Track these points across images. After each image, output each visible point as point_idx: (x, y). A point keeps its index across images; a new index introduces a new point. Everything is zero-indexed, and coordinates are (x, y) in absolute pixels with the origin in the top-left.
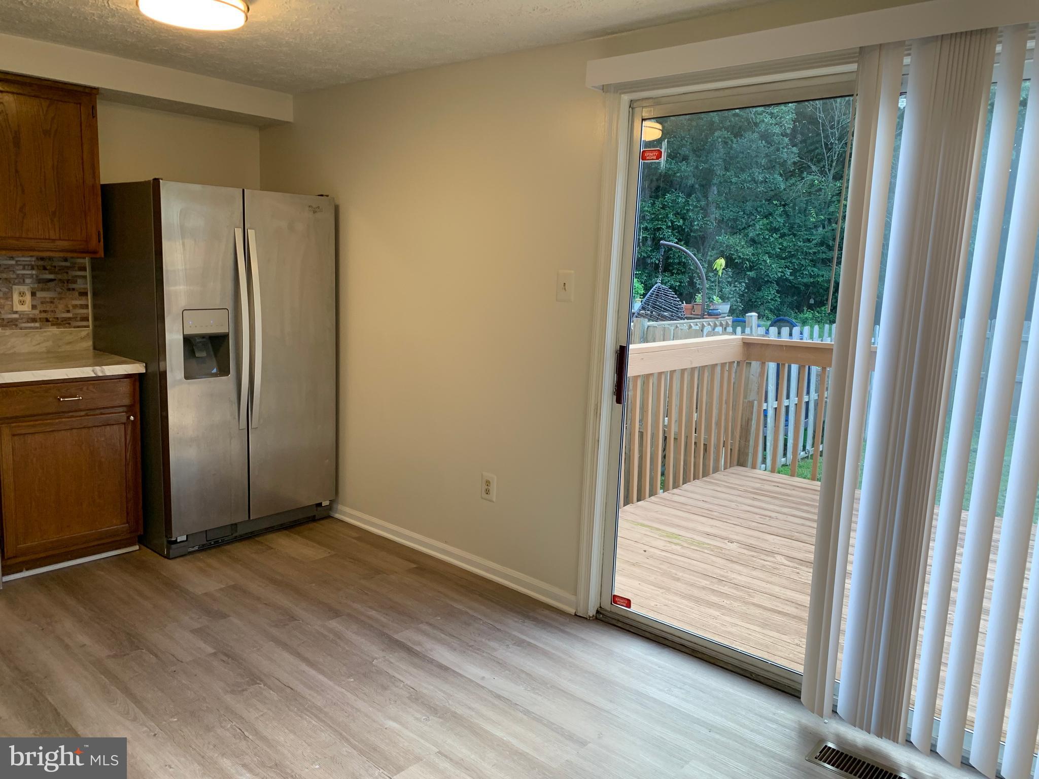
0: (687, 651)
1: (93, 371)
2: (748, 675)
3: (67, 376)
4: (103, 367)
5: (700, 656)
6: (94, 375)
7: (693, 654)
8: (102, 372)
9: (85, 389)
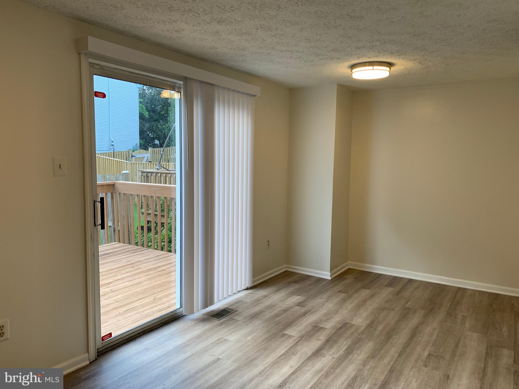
0: (141, 334)
2: (164, 324)
5: (146, 332)
7: (144, 333)
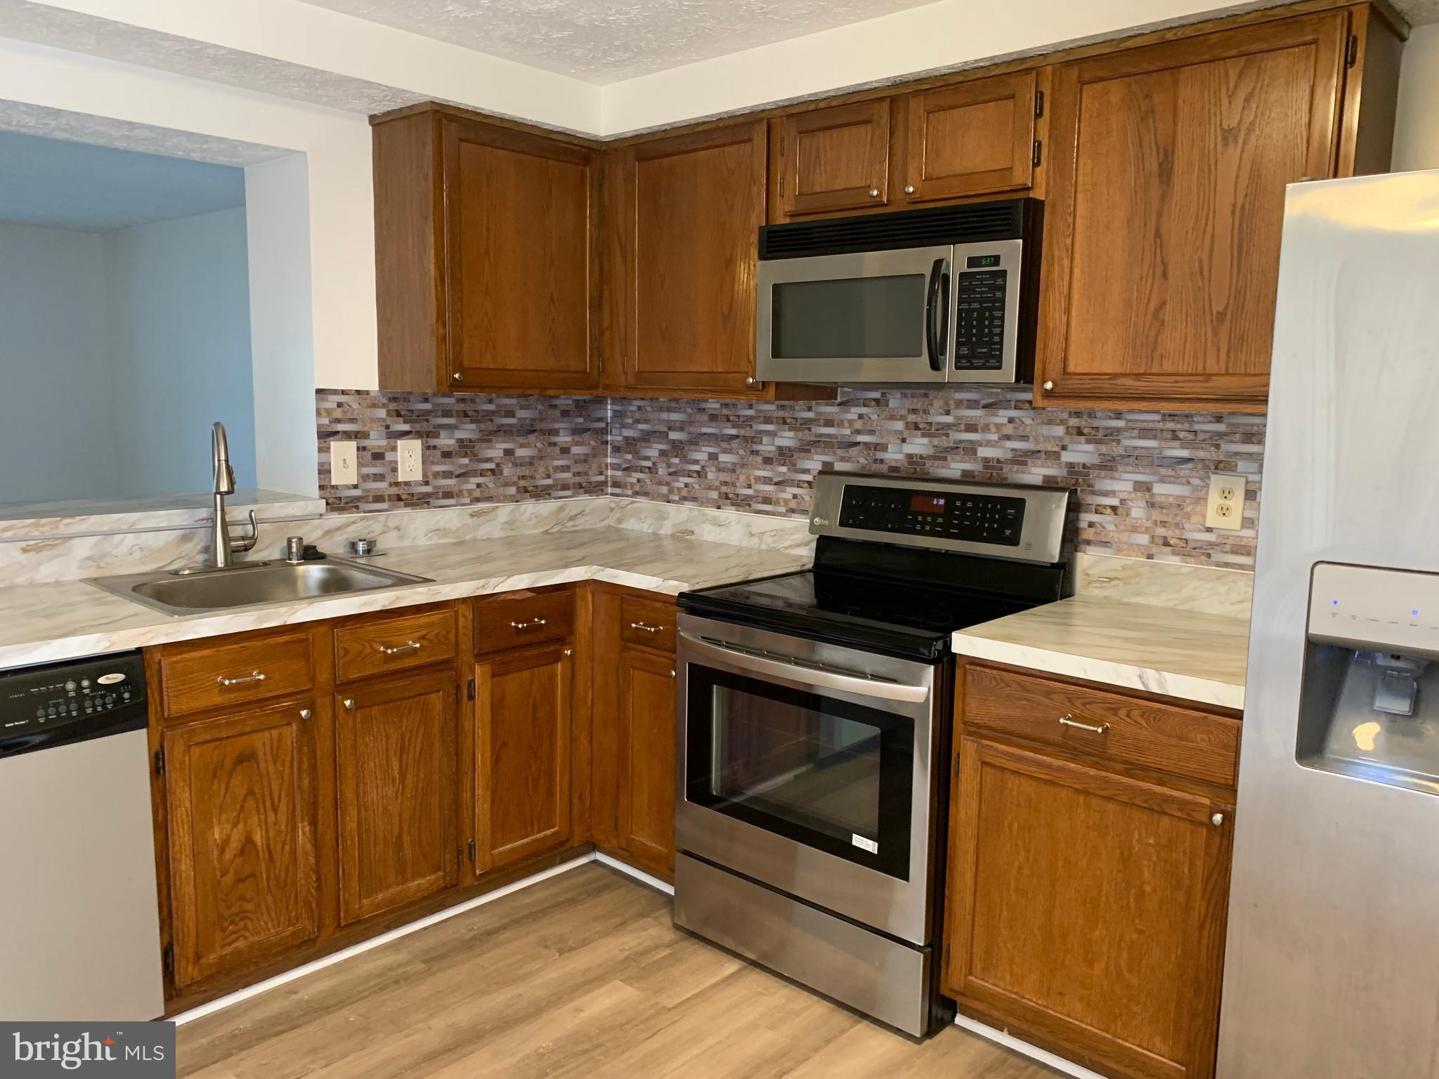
1: (1140, 677)
3: (1085, 671)
4: (1164, 673)
6: (1143, 688)
8: (1161, 685)
9: (1122, 713)
